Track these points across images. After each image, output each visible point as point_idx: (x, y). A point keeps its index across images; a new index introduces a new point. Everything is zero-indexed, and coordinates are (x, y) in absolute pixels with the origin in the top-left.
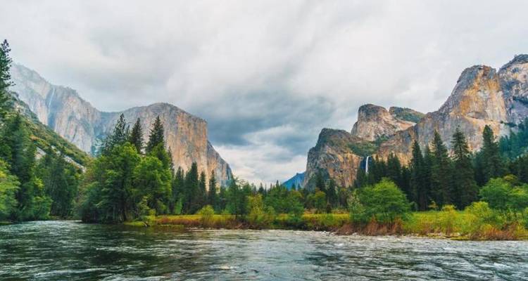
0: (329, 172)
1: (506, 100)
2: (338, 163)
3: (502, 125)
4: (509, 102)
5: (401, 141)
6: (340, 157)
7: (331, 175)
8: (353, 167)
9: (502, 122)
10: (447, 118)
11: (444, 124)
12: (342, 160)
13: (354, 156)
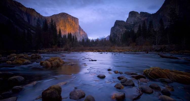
0: (117, 35)
6: (121, 30)
13: (126, 29)
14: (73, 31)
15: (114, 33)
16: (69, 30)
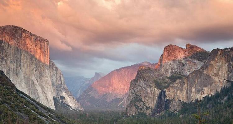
0: (142, 97)
1: (229, 68)
2: (147, 93)
3: (225, 81)
4: (230, 69)
5: (179, 85)
6: (149, 90)
7: (143, 100)
8: (155, 96)
9: (225, 80)
10: (202, 75)
11: (200, 77)
12: (149, 91)
13: (156, 89)
14: (37, 71)
15: (136, 94)
16: (26, 69)
